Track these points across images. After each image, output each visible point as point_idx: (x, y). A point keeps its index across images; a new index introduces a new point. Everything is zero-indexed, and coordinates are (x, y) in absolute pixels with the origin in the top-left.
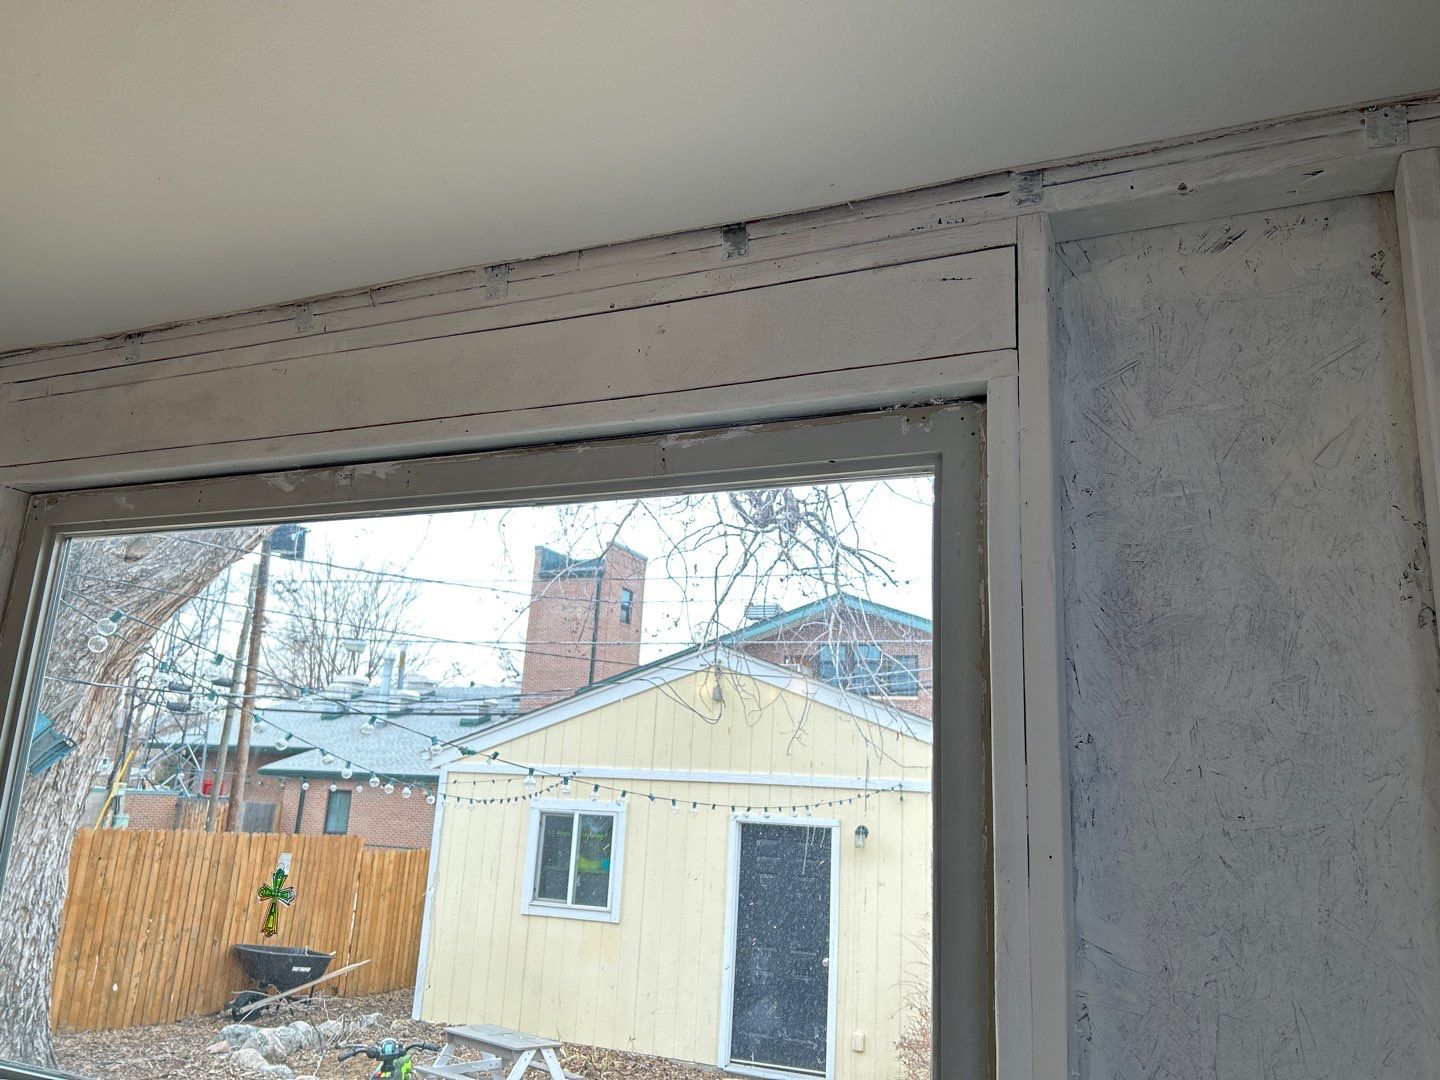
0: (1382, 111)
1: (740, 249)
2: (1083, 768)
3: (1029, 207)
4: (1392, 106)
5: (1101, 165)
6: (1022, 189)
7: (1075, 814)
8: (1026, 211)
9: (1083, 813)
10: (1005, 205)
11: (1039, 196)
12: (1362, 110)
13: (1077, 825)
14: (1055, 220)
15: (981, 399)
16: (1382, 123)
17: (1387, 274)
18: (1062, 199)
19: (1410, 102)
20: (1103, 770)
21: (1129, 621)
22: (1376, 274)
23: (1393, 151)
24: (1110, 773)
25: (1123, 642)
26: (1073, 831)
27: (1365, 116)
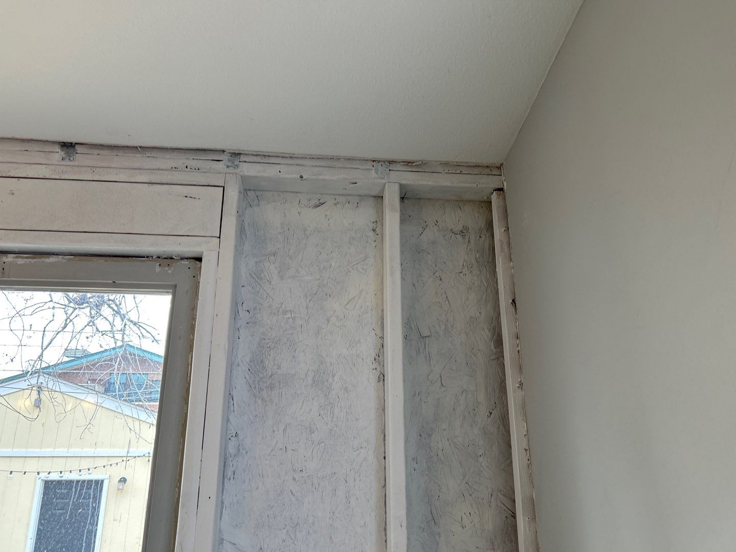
0: (380, 163)
1: (70, 157)
2: (232, 450)
3: (231, 170)
4: (384, 162)
5: (267, 158)
6: (229, 160)
7: (225, 474)
8: (231, 171)
9: (229, 473)
10: (220, 166)
11: (237, 166)
12: (373, 161)
13: (226, 479)
14: (244, 179)
15: (199, 259)
16: (380, 168)
17: (378, 231)
18: (248, 170)
19: (391, 162)
20: (241, 450)
21: (261, 376)
22: (374, 230)
23: (383, 181)
24: (244, 451)
25: (257, 386)
26: (223, 482)
27: (374, 164)
